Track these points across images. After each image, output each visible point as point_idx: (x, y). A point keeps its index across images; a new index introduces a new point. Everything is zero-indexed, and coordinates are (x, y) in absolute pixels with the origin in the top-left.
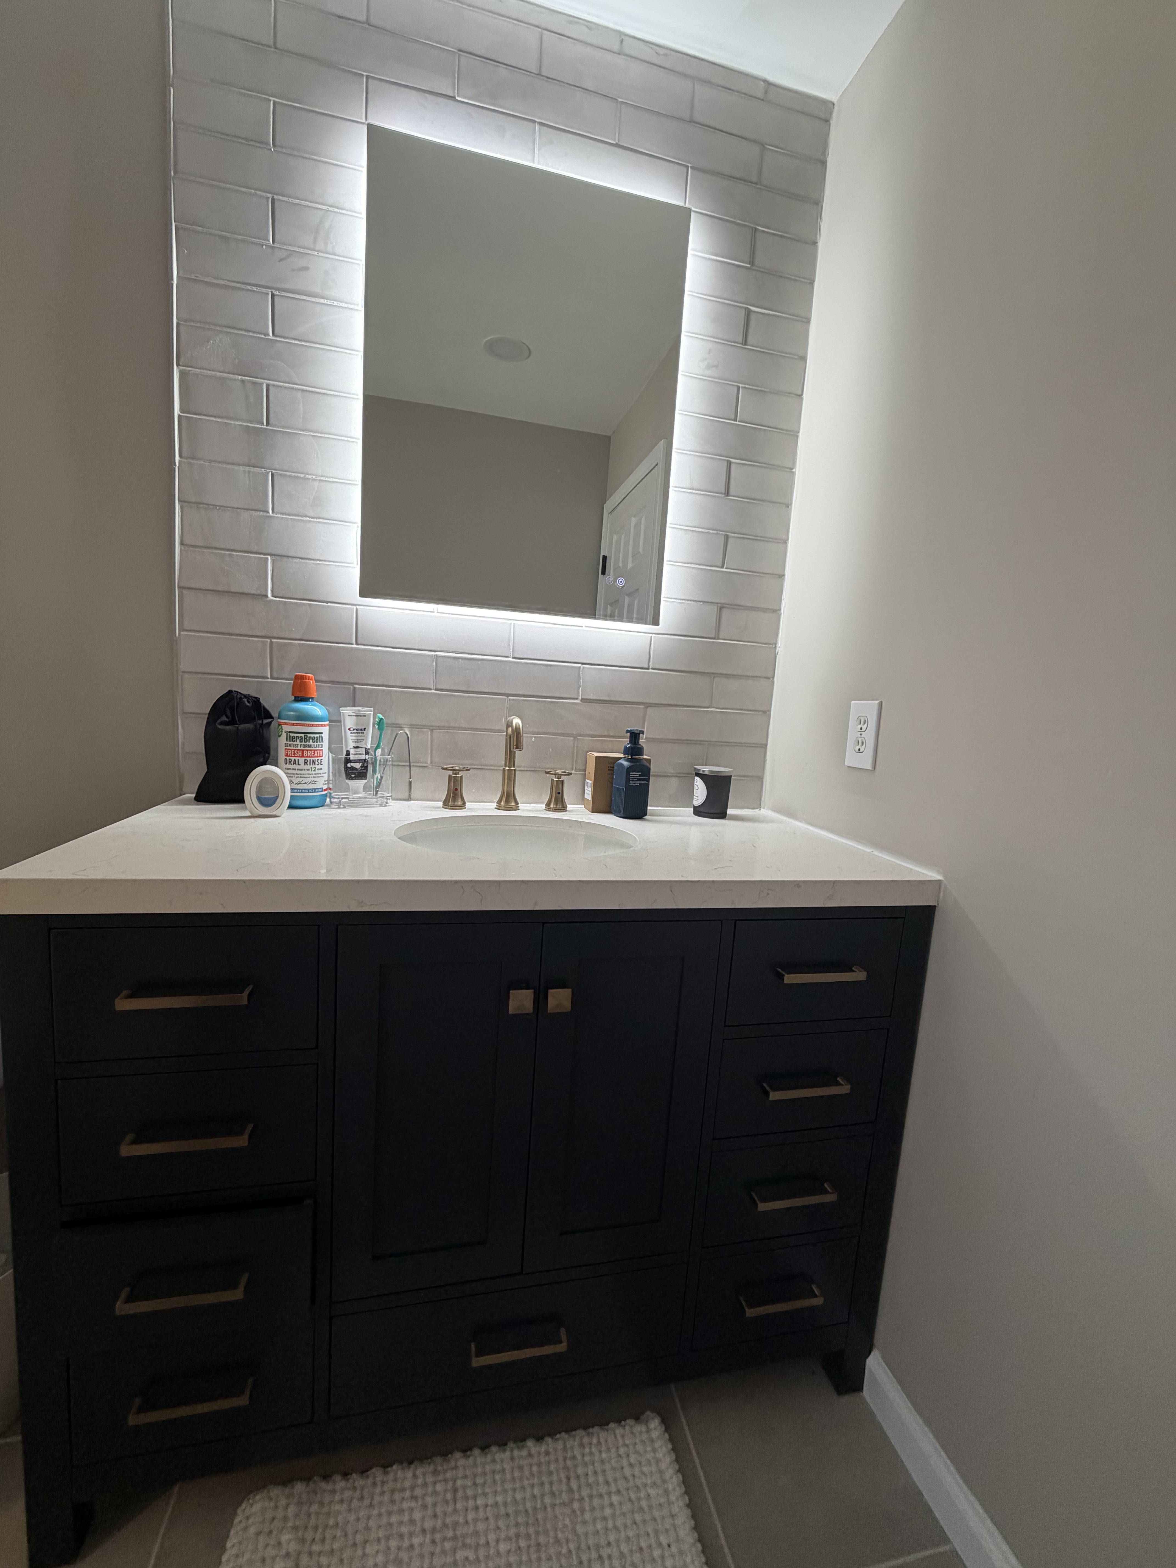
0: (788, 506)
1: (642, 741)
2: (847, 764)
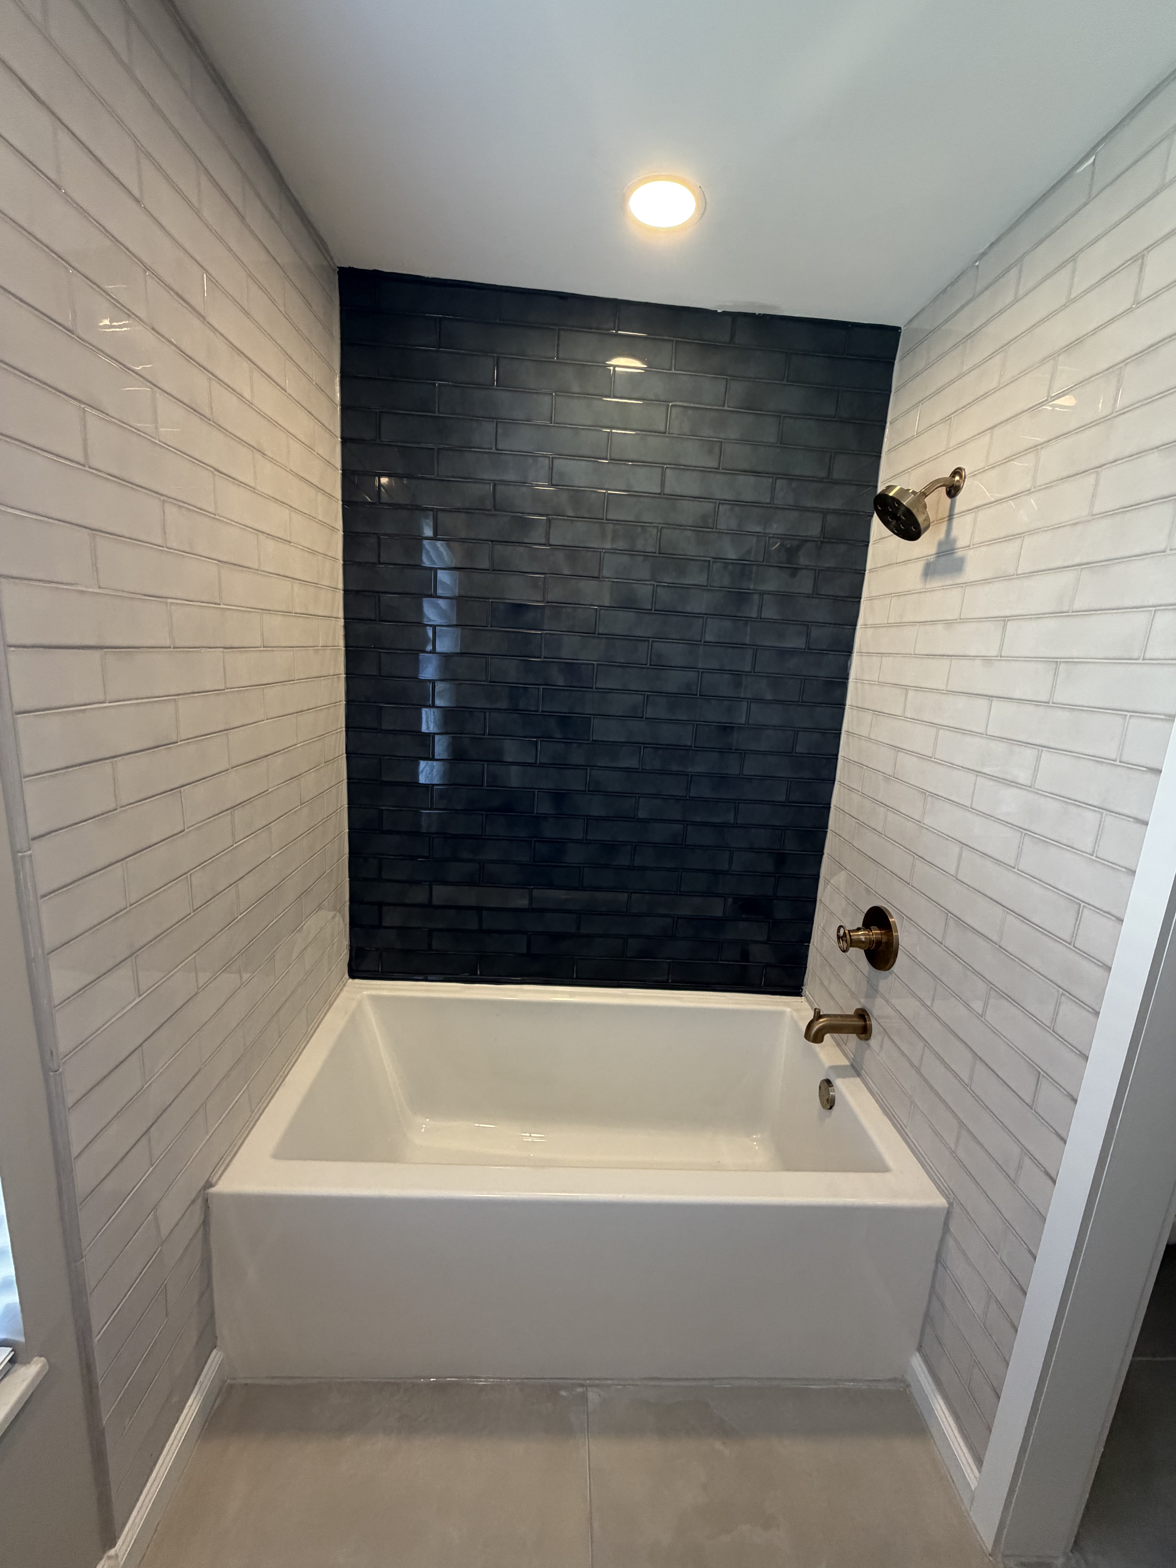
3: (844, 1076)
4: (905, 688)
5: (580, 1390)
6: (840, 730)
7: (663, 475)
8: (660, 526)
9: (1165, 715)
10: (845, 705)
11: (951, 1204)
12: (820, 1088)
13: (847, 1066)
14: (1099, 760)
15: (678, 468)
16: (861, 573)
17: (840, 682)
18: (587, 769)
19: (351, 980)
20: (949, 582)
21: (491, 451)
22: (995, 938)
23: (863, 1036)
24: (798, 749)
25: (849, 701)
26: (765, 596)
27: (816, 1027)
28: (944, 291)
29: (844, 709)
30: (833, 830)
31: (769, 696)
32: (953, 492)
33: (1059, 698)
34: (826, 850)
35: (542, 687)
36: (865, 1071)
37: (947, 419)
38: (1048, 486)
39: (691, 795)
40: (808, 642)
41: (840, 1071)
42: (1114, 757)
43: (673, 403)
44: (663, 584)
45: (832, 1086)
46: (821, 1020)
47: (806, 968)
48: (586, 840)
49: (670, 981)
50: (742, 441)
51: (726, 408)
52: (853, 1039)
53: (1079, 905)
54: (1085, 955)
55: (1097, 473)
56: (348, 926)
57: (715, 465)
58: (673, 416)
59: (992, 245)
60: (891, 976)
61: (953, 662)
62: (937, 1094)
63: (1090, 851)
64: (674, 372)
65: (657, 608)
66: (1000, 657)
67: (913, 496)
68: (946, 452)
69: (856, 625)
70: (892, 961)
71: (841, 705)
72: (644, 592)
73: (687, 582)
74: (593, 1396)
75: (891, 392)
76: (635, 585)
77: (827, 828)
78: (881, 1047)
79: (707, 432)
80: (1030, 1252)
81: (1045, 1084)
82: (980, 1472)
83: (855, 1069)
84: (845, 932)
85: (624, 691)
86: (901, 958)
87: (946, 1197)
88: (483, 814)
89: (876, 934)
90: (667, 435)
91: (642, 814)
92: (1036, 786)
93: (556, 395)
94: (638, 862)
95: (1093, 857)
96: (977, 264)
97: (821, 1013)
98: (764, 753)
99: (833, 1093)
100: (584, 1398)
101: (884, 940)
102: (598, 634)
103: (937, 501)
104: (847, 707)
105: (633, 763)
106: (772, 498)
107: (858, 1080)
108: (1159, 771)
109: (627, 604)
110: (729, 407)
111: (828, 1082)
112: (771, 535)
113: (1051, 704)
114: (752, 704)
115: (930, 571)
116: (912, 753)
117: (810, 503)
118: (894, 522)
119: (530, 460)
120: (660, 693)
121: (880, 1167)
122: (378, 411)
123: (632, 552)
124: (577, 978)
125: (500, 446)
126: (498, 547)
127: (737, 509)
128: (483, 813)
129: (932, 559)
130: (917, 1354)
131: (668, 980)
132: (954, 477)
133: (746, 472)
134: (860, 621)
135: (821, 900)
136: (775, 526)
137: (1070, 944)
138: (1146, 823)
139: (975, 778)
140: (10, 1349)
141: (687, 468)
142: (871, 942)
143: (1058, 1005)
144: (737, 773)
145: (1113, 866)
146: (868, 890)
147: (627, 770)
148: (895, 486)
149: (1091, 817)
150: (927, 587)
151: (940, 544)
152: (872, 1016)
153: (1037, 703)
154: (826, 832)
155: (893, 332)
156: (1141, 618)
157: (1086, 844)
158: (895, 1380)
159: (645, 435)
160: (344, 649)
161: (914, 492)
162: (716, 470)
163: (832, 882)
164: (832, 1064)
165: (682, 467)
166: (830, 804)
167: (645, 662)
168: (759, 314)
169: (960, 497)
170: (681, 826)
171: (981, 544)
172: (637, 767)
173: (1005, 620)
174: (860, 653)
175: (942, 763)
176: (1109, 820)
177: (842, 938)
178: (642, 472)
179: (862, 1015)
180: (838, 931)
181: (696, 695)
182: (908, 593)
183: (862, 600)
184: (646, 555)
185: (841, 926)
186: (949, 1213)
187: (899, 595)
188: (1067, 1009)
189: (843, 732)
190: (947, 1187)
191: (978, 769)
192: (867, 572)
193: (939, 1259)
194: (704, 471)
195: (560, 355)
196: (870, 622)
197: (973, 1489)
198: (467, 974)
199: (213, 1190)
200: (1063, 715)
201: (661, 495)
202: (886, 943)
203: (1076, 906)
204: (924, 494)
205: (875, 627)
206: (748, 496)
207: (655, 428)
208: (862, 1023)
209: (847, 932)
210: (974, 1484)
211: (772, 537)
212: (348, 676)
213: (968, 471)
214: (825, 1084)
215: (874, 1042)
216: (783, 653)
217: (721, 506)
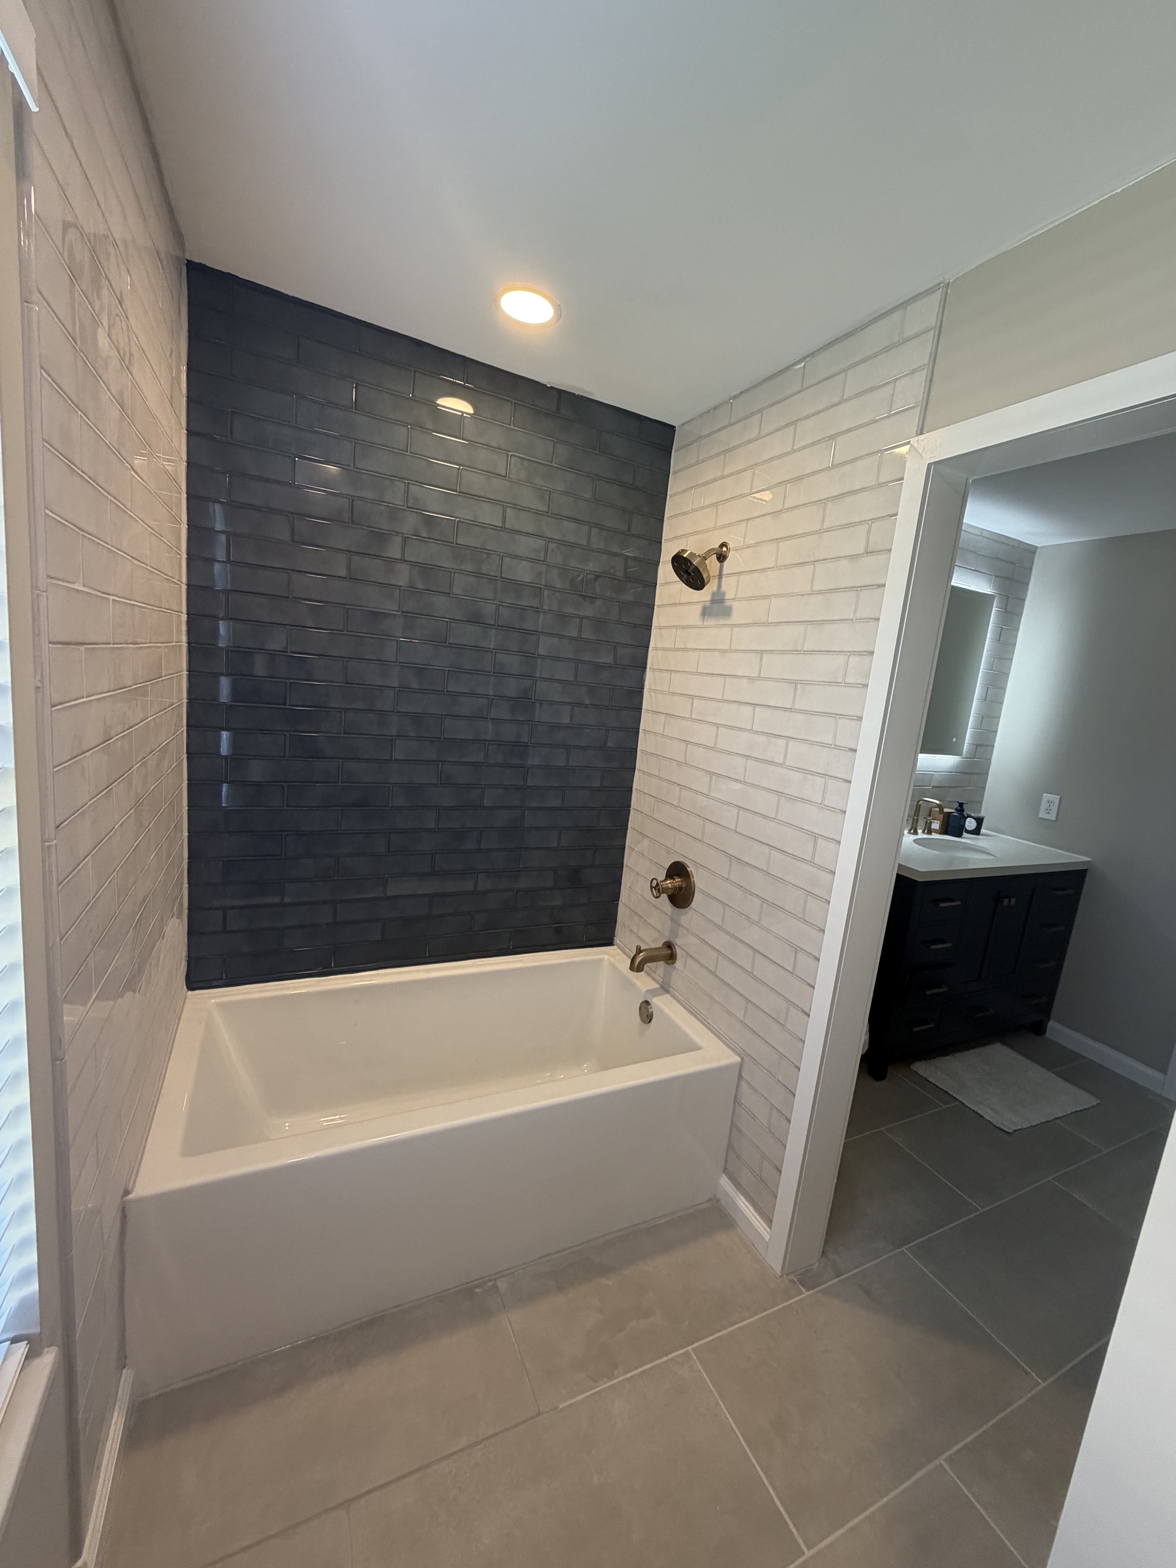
0: (1002, 703)
1: (965, 806)
2: (1040, 816)
3: (655, 996)
4: (693, 697)
5: (490, 1283)
6: (639, 729)
7: (504, 511)
8: (501, 554)
9: (857, 717)
10: (642, 709)
11: (742, 1059)
12: (640, 1008)
13: (658, 988)
14: (823, 745)
15: (516, 508)
16: (652, 607)
17: (639, 691)
18: (439, 764)
19: (190, 993)
20: (721, 622)
21: (350, 468)
22: (765, 869)
23: (670, 961)
24: (609, 744)
25: (644, 707)
26: (584, 620)
27: (638, 960)
28: (708, 412)
29: (641, 712)
30: (636, 808)
31: (587, 702)
32: (721, 559)
33: (798, 706)
34: (630, 825)
35: (398, 689)
36: (672, 988)
37: (715, 505)
38: (786, 567)
39: (528, 784)
40: (615, 659)
41: (654, 993)
42: (830, 743)
43: (512, 453)
44: (504, 604)
45: (650, 1005)
46: (641, 954)
47: (616, 922)
48: (438, 828)
49: (511, 947)
50: (565, 493)
51: (553, 464)
52: (661, 967)
53: (815, 836)
54: (820, 867)
55: (814, 565)
56: (186, 935)
57: (546, 509)
58: (512, 463)
59: (741, 393)
60: (690, 912)
61: (727, 679)
62: (729, 985)
63: (820, 803)
64: (512, 427)
65: (499, 624)
66: (759, 678)
67: (699, 558)
68: (715, 528)
69: (648, 648)
70: (690, 900)
71: (639, 709)
72: (489, 609)
73: (523, 604)
74: (502, 1285)
75: (669, 473)
76: (481, 603)
77: (630, 807)
78: (685, 965)
79: (538, 481)
80: (796, 1066)
81: (800, 954)
82: (770, 1228)
83: (665, 988)
84: (657, 883)
85: (472, 694)
86: (697, 896)
87: (739, 1055)
88: (338, 810)
89: (678, 881)
90: (507, 478)
91: (487, 803)
92: (787, 764)
93: (411, 427)
94: (484, 845)
95: (822, 806)
96: (732, 401)
97: (642, 949)
98: (584, 748)
99: (652, 1010)
100: (495, 1287)
101: (684, 886)
102: (449, 644)
103: (712, 563)
104: (643, 711)
105: (478, 757)
106: (589, 543)
107: (667, 996)
108: (855, 751)
109: (476, 619)
110: (556, 464)
111: (647, 1003)
112: (588, 572)
113: (793, 710)
114: (575, 708)
115: (706, 612)
116: (698, 745)
117: (616, 549)
118: (686, 576)
119: (387, 483)
120: (502, 697)
121: (694, 1047)
122: (230, 410)
123: (478, 575)
124: (429, 957)
125: (358, 465)
126: (355, 558)
127: (562, 547)
128: (338, 808)
129: (708, 604)
130: (724, 1175)
131: (509, 947)
132: (722, 548)
133: (568, 518)
134: (652, 644)
135: (626, 866)
136: (591, 565)
137: (811, 863)
138: (850, 782)
139: (745, 761)
140: (26, 1342)
141: (523, 509)
142: (675, 888)
143: (806, 902)
144: (564, 765)
145: (832, 809)
146: (668, 850)
147: (475, 764)
148: (687, 551)
149: (820, 781)
150: (705, 624)
151: (713, 594)
152: (677, 945)
153: (785, 709)
154: (630, 810)
155: (670, 430)
156: (842, 659)
157: (818, 798)
158: (710, 1200)
159: (490, 476)
160: (186, 645)
161: (699, 556)
162: (546, 514)
163: (636, 849)
164: (647, 989)
165: (519, 507)
166: (632, 788)
167: (489, 670)
168: (578, 395)
169: (726, 563)
170: (520, 811)
171: (742, 599)
172: (483, 761)
173: (761, 653)
174: (653, 669)
175: (721, 751)
176: (831, 782)
177: (655, 888)
178: (486, 506)
179: (669, 945)
180: (651, 883)
181: (531, 699)
182: (692, 627)
183: (652, 628)
184: (491, 579)
185: (653, 879)
186: (741, 1065)
187: (684, 627)
188: (812, 903)
189: (640, 730)
190: (738, 1047)
191: (748, 754)
192: (655, 607)
193: (736, 1101)
194: (537, 513)
195: (416, 394)
196: (659, 646)
197: (767, 1240)
198: (321, 968)
199: (131, 1196)
200: (801, 717)
201: (503, 528)
202: (686, 887)
203: (814, 838)
204: (705, 558)
205: (664, 649)
206: (571, 538)
207: (497, 472)
208: (669, 952)
209: (659, 882)
210: (767, 1237)
211: (589, 574)
212: (191, 673)
213: (731, 546)
214: (645, 1004)
215: (679, 964)
216: (598, 667)
217: (550, 543)
